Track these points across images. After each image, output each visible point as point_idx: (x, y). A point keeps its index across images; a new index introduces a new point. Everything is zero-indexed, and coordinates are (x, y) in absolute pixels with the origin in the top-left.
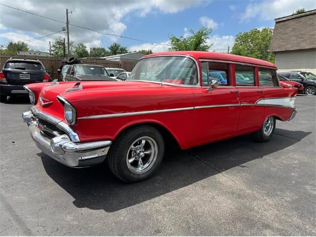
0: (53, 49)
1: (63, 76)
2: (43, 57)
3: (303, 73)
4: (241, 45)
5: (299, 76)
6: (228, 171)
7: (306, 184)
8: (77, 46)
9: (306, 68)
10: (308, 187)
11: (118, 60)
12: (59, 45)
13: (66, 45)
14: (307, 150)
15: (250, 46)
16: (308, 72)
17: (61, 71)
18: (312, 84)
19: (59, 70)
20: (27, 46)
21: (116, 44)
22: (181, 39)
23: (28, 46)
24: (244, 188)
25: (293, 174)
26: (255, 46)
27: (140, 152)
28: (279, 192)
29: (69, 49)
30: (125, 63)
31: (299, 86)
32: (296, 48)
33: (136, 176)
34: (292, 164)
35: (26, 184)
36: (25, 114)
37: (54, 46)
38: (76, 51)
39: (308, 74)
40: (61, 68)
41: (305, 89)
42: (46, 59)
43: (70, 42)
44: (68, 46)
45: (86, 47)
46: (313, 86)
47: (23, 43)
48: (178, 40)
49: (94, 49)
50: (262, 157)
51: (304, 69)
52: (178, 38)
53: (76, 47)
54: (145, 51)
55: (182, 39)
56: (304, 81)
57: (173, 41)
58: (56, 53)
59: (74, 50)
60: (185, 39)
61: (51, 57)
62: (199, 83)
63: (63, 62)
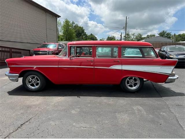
20: (115, 37)
62: (67, 56)
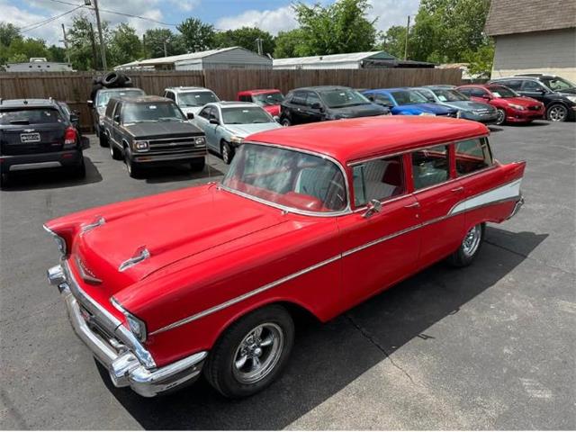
0: (70, 37)
1: (99, 115)
2: (55, 73)
3: (546, 80)
4: (433, 10)
5: (538, 85)
6: (400, 350)
7: (525, 374)
8: (117, 30)
9: (551, 67)
10: (526, 382)
11: (199, 68)
12: (82, 28)
13: (96, 30)
14: (536, 282)
15: (450, 13)
16: (554, 76)
17: (94, 103)
18: (561, 100)
19: (91, 102)
21: (191, 20)
22: (317, 9)
23: (22, 30)
24: (423, 390)
25: (506, 351)
26: (458, 12)
27: (255, 347)
28: (479, 398)
29: (101, 37)
30: (212, 73)
31: (537, 107)
32: (534, 28)
33: (250, 388)
34: (507, 323)
35: (74, 412)
36: (52, 271)
37: (72, 32)
38: (115, 39)
39: (555, 80)
40: (93, 96)
41: (546, 110)
42: (62, 76)
43: (101, 21)
44: (99, 29)
45: (134, 31)
46: (563, 104)
47: (10, 26)
48: (311, 13)
49: (150, 33)
50: (458, 310)
51: (548, 69)
52: (310, 8)
53: (115, 32)
54: (247, 29)
55: (318, 11)
56: (547, 95)
57: (301, 15)
58: (78, 46)
59: (111, 37)
60: (324, 10)
61: (72, 73)
62: (348, 207)
63: (96, 83)
